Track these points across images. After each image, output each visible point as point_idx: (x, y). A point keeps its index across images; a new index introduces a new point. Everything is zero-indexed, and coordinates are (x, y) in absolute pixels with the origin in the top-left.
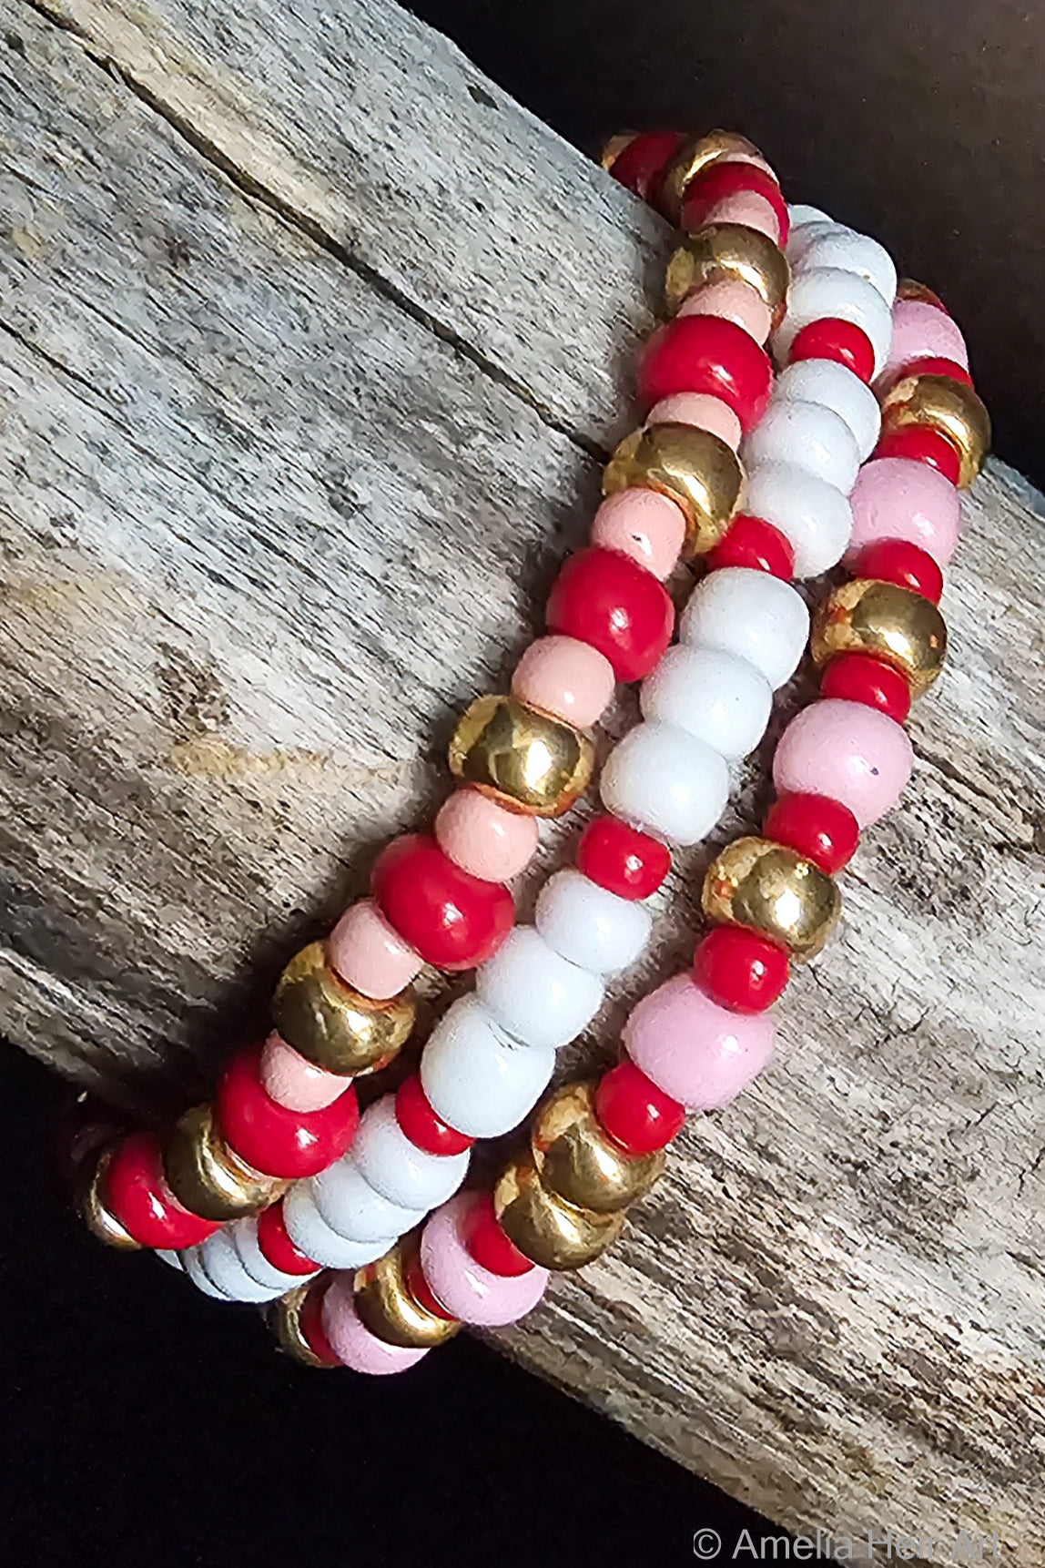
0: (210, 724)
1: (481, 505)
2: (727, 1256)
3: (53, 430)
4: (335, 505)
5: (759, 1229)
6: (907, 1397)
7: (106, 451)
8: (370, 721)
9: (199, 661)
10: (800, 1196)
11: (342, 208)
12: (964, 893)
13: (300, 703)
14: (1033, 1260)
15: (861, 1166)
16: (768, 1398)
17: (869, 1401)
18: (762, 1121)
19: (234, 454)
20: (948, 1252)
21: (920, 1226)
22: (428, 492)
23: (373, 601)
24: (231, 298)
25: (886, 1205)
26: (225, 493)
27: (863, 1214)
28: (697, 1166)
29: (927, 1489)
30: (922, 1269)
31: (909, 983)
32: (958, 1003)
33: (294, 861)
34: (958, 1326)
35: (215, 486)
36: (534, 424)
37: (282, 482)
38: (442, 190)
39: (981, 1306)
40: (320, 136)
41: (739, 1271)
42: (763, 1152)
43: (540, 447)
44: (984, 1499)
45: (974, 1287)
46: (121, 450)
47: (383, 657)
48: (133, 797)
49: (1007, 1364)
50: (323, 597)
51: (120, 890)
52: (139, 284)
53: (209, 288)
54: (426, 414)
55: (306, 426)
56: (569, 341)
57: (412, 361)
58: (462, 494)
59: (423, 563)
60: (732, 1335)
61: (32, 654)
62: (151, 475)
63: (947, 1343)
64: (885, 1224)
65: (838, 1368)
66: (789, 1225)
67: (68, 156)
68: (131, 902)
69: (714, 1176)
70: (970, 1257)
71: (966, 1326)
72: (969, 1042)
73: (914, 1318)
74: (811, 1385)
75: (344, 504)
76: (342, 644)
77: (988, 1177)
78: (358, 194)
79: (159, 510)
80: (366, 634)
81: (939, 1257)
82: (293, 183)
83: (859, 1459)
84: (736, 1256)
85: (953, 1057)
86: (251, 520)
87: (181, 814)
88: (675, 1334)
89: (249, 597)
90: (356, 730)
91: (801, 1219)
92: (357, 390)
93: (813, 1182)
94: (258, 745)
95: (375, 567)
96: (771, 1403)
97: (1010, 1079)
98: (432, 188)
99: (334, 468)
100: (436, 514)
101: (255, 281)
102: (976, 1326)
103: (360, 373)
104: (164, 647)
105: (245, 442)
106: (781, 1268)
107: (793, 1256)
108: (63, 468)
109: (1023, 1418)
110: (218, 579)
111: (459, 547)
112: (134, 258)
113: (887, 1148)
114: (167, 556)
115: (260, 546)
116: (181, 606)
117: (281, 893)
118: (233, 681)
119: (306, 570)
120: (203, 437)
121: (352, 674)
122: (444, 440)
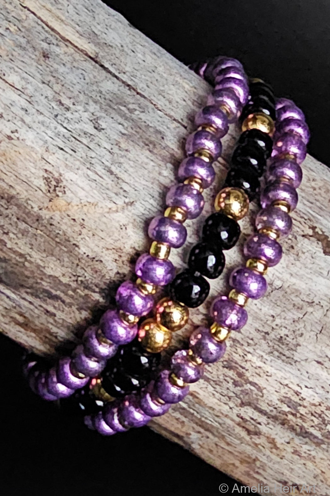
0: (60, 194)
1: (138, 130)
2: (227, 368)
3: (11, 105)
4: (96, 128)
5: (236, 357)
6: (287, 415)
7: (26, 111)
8: (108, 192)
9: (56, 175)
10: (249, 345)
11: (93, 47)
12: (292, 247)
13: (87, 188)
14: (322, 362)
15: (267, 333)
16: (243, 422)
17: (275, 418)
19: (65, 112)
20: (296, 362)
21: (287, 353)
22: (123, 125)
23: (108, 156)
24: (62, 69)
25: (276, 347)
26: (62, 123)
27: (269, 350)
29: (295, 452)
30: (288, 368)
31: (277, 274)
32: (293, 280)
33: (87, 238)
34: (301, 387)
35: (59, 122)
36: (153, 109)
37: (80, 121)
38: (122, 46)
39: (308, 379)
40: (86, 29)
41: (231, 373)
43: (155, 115)
44: (313, 453)
45: (305, 374)
46: (32, 110)
47: (111, 173)
48: (38, 220)
49: (317, 400)
50: (93, 155)
51: (33, 254)
52: (35, 64)
53: (56, 66)
54: (120, 104)
55: (86, 105)
56: (162, 88)
57: (116, 89)
58: (133, 127)
59: (123, 145)
60: (230, 398)
61: (5, 174)
62: (41, 118)
63: (297, 394)
64: (276, 354)
65: (264, 407)
66: (246, 355)
67: (13, 28)
68: (36, 257)
70: (303, 363)
71: (303, 387)
72: (297, 293)
73: (287, 385)
74: (256, 415)
76: (99, 169)
77: (306, 335)
78: (97, 44)
79: (43, 128)
80: (106, 166)
81: (293, 363)
82: (78, 40)
83: (272, 442)
84: (230, 367)
85: (293, 297)
86: (70, 131)
87: (51, 225)
88: (212, 401)
89: (71, 155)
90: (105, 195)
91: (249, 352)
92: (100, 96)
93: (252, 339)
94: (75, 202)
95: (109, 147)
96: (243, 424)
97: (311, 303)
98: (119, 45)
99: (95, 117)
100: (126, 132)
101: (68, 65)
102: (306, 387)
103: (101, 92)
104: (46, 171)
105: (68, 109)
106: (244, 370)
107: (247, 366)
108: (14, 115)
109: (324, 420)
110: (62, 149)
111: (133, 141)
112: (34, 57)
113: (274, 327)
114: (46, 142)
115: (73, 139)
116: (50, 157)
117: (83, 249)
118: (67, 180)
119: (88, 147)
120: (55, 107)
121: (102, 178)
122: (127, 112)
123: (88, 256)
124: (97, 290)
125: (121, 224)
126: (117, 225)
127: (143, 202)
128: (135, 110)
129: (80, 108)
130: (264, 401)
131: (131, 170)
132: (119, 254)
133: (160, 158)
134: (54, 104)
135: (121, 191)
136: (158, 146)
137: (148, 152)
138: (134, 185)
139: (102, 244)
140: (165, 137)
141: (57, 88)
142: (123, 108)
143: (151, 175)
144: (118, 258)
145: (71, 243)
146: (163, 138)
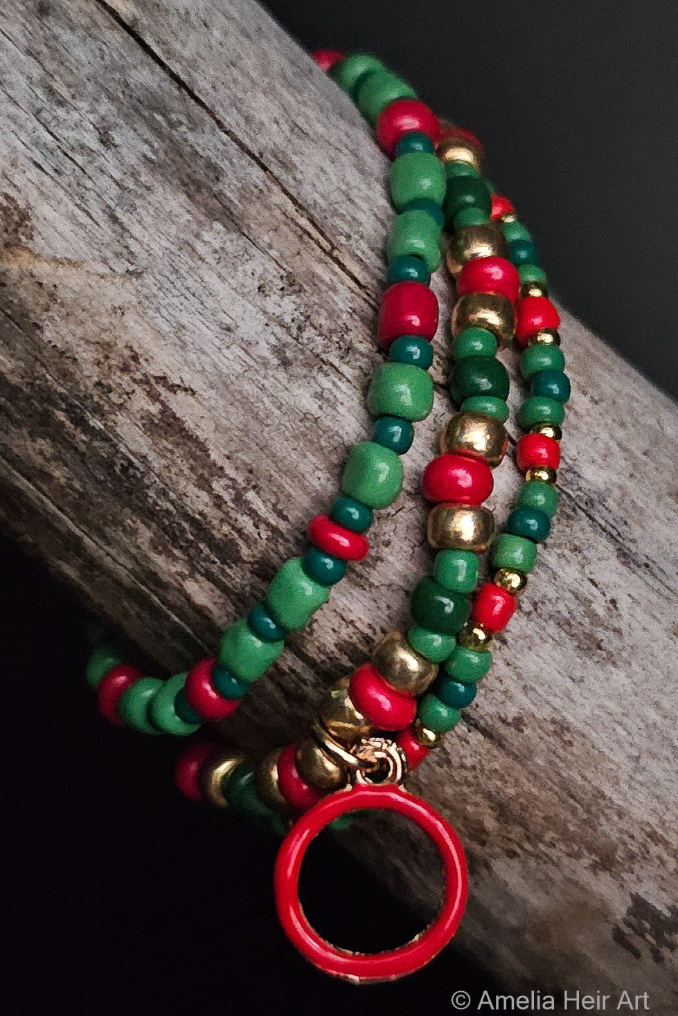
0: (24, 238)
1: (177, 158)
4: (102, 141)
8: (104, 250)
9: (22, 206)
13: (70, 236)
18: (282, 498)
19: (55, 107)
22: (151, 146)
23: (115, 190)
24: (66, 36)
26: (47, 125)
28: (246, 518)
30: (357, 593)
33: (57, 318)
35: (43, 121)
36: (213, 128)
37: (77, 126)
39: (388, 620)
42: (280, 514)
45: (385, 610)
47: (114, 219)
50: (89, 184)
52: (22, 20)
53: (56, 29)
54: (156, 109)
55: (94, 103)
58: (169, 151)
59: (143, 179)
62: (12, 109)
63: (368, 640)
65: (313, 653)
69: (254, 525)
70: (383, 590)
71: (379, 632)
73: (352, 622)
74: (299, 665)
75: (106, 141)
76: (95, 208)
77: (396, 545)
79: (13, 127)
80: (108, 207)
81: (367, 588)
86: (58, 139)
87: (2, 285)
89: (52, 178)
90: (96, 253)
92: (123, 92)
95: (118, 176)
96: (278, 679)
99: (105, 124)
100: (154, 157)
103: (126, 84)
104: (7, 196)
105: (61, 103)
110: (39, 166)
111: (162, 175)
112: (23, 9)
114: (14, 150)
115: (61, 155)
116: (17, 176)
117: (48, 335)
118: (38, 218)
119: (82, 170)
120: (41, 96)
121: (98, 225)
122: (164, 124)
123: (55, 346)
124: (64, 406)
125: (116, 305)
126: (109, 306)
127: (158, 277)
128: (181, 123)
129: (83, 105)
130: (312, 642)
131: (148, 220)
132: (106, 352)
133: (202, 209)
134: (39, 92)
135: (125, 251)
136: (204, 190)
137: (184, 196)
138: (148, 245)
139: (79, 332)
140: (221, 178)
141: (51, 66)
142: (159, 118)
143: (182, 236)
144: (103, 360)
145: (31, 321)
146: (217, 178)
